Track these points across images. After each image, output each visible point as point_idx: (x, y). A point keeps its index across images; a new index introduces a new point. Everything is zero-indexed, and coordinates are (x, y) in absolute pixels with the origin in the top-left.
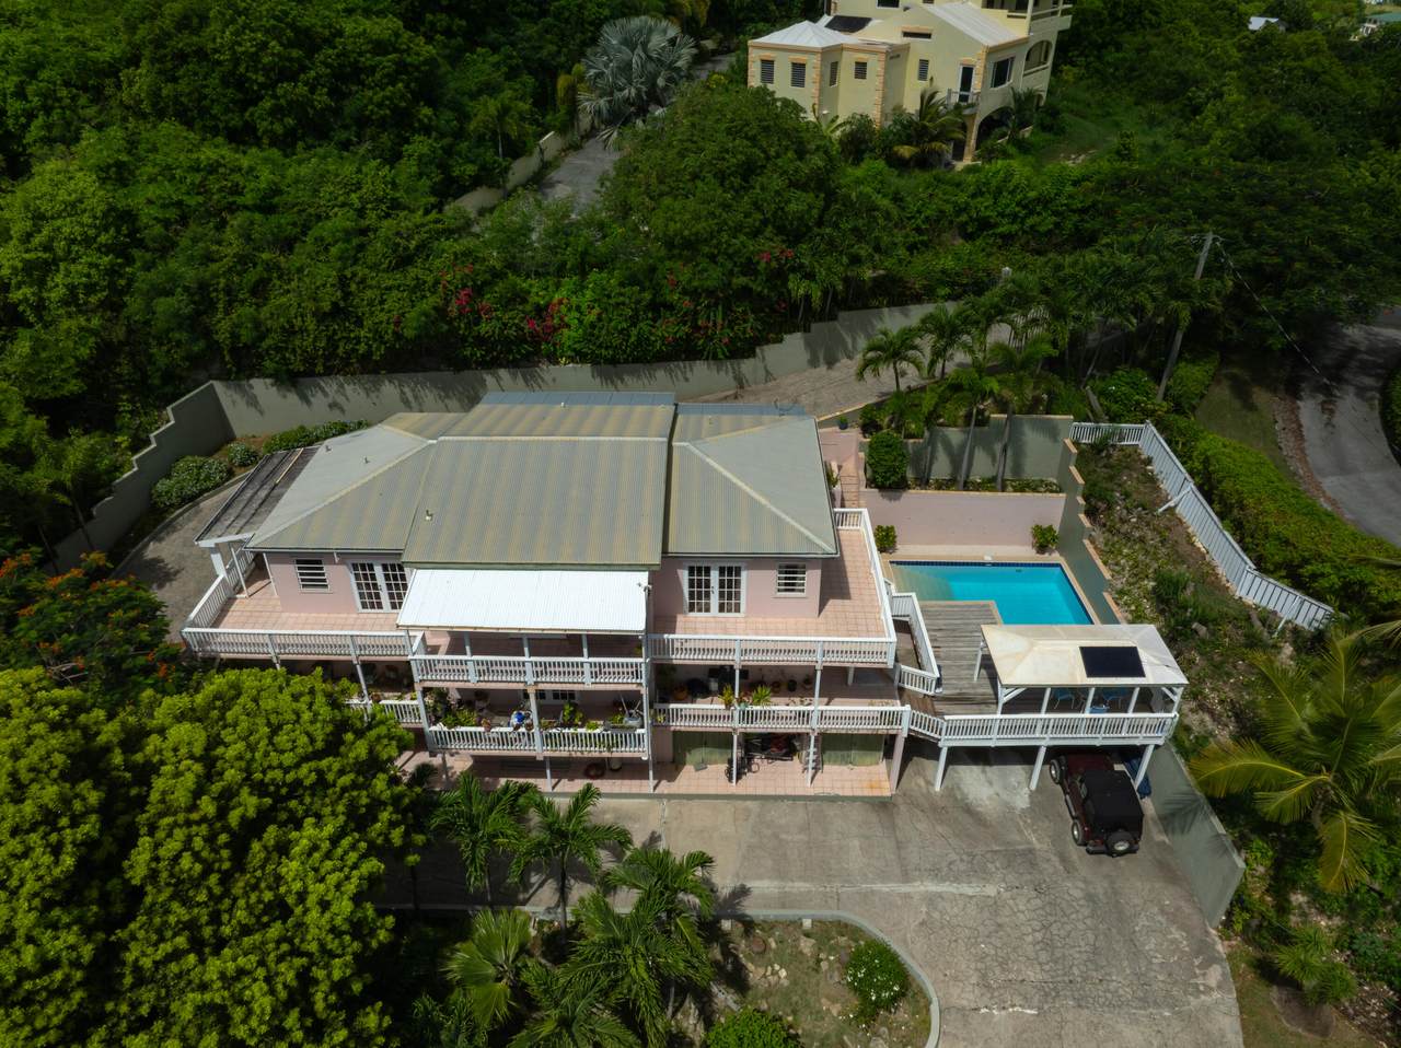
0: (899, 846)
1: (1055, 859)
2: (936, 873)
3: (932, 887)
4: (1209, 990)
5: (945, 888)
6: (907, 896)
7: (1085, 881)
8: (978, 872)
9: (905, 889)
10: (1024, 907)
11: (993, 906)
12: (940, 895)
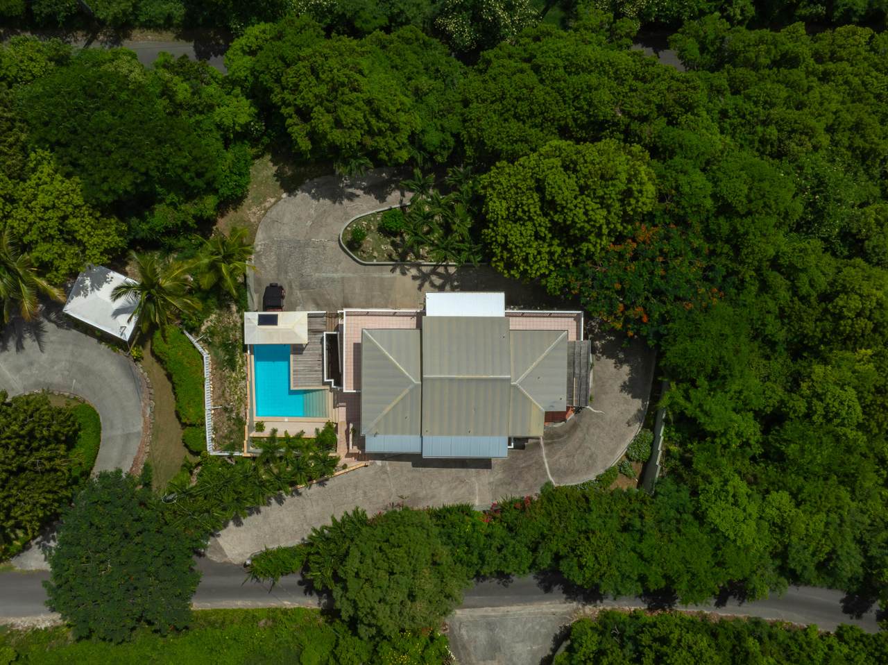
0: (343, 290)
1: (293, 286)
2: (333, 280)
3: (335, 275)
4: (261, 245)
5: (330, 275)
6: (343, 272)
7: (286, 278)
8: (319, 281)
9: (344, 275)
10: (308, 269)
11: (317, 270)
12: (333, 272)
